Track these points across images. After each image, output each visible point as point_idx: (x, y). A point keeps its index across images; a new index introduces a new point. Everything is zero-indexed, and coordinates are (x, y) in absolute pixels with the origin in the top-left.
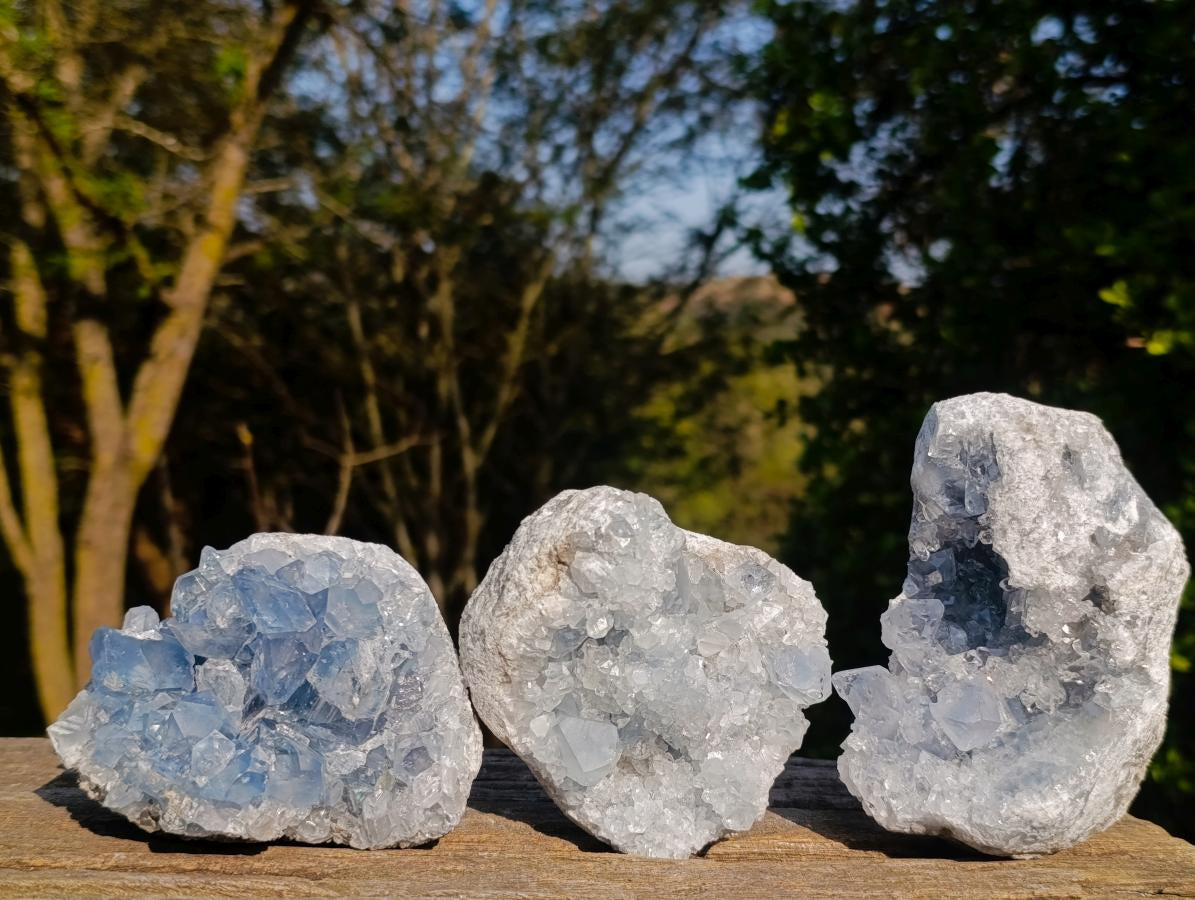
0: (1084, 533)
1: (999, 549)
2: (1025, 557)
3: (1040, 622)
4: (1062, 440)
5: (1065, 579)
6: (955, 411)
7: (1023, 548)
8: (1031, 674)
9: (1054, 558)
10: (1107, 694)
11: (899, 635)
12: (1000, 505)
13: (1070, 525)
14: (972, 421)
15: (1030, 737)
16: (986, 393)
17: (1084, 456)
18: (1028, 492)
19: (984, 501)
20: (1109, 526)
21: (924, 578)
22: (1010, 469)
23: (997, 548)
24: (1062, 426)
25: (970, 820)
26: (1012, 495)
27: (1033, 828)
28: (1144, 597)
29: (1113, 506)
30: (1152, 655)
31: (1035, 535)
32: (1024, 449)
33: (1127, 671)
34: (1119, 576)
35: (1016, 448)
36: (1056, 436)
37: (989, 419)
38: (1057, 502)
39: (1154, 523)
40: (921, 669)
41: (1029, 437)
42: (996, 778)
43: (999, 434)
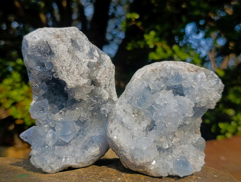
0: (85, 65)
1: (61, 78)
2: (70, 78)
3: (80, 96)
4: (70, 37)
5: (84, 81)
6: (32, 37)
7: (69, 75)
8: (81, 112)
9: (79, 75)
10: (105, 110)
11: (36, 114)
12: (57, 64)
13: (81, 64)
14: (39, 39)
15: (85, 130)
16: (40, 29)
17: (78, 41)
18: (65, 57)
19: (51, 64)
20: (92, 60)
21: (38, 93)
22: (56, 51)
23: (60, 78)
24: (68, 33)
25: (76, 162)
26: (60, 60)
27: (95, 157)
28: (107, 78)
29: (91, 54)
30: (112, 94)
31: (71, 70)
32: (59, 44)
33: (107, 101)
34: (99, 75)
35: (56, 44)
36: (67, 37)
37: (44, 36)
38: (74, 57)
39: (103, 55)
40: (47, 122)
41: (59, 39)
42: (80, 146)
43: (49, 41)
